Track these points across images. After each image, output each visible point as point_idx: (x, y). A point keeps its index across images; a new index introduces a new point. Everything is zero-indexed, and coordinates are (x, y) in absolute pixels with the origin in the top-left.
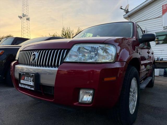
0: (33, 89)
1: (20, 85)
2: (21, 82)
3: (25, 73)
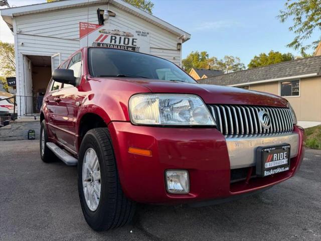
0: (287, 169)
1: (266, 174)
2: (266, 167)
3: (274, 149)
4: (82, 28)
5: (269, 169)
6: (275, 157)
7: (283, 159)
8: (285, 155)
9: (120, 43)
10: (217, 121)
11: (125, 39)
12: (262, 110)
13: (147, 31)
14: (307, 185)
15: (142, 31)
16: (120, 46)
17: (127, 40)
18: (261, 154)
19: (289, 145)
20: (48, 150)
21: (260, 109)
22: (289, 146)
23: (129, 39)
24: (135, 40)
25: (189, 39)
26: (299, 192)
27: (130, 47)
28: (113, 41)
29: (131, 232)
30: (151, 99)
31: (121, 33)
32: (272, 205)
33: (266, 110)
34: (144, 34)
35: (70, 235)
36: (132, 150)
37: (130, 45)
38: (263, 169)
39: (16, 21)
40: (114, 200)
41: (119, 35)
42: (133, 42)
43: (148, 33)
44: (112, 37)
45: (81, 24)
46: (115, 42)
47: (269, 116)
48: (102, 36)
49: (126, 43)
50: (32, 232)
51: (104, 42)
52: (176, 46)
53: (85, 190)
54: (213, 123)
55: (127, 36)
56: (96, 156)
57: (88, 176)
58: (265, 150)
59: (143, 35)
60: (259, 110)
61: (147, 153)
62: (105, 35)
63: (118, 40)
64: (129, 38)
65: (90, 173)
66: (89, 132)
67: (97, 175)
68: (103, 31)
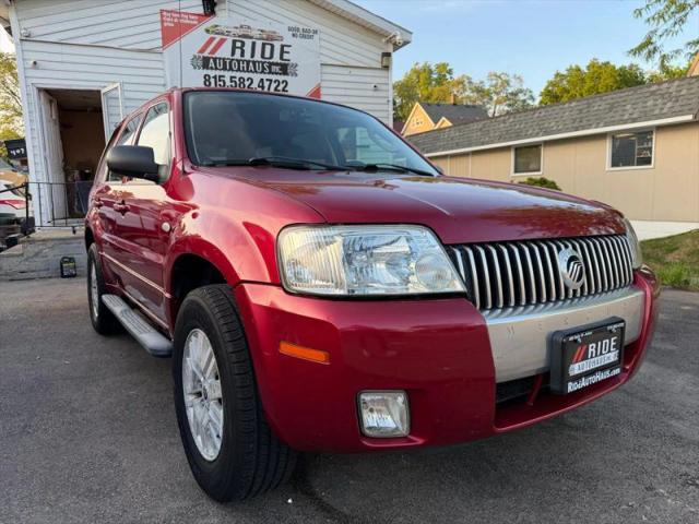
0: (617, 371)
1: (572, 387)
2: (571, 374)
3: (590, 333)
4: (165, 24)
5: (577, 378)
6: (590, 350)
7: (609, 351)
8: (613, 344)
9: (252, 56)
10: (469, 282)
11: (264, 45)
12: (566, 247)
13: (313, 26)
14: (659, 380)
15: (301, 27)
16: (254, 63)
17: (268, 48)
18: (563, 347)
19: (623, 321)
20: (105, 311)
21: (562, 246)
22: (622, 325)
23: (272, 46)
24: (286, 49)
25: (408, 43)
26: (643, 400)
27: (277, 64)
28: (238, 52)
29: (290, 501)
30: (325, 237)
31: (255, 33)
32: (584, 430)
33: (574, 248)
34: (307, 34)
35: (163, 511)
36: (287, 348)
37: (276, 59)
38: (565, 377)
39: (17, 11)
40: (251, 446)
41: (251, 38)
42: (282, 52)
43: (316, 32)
44: (234, 42)
45: (165, 13)
46: (242, 55)
47: (582, 261)
48: (211, 40)
49: (267, 54)
50: (83, 504)
51: (217, 55)
52: (379, 58)
53: (190, 413)
54: (459, 287)
55: (269, 39)
56: (210, 349)
57: (194, 387)
58: (571, 339)
59: (304, 37)
60: (559, 249)
61: (318, 356)
62: (218, 38)
63: (248, 49)
64: (274, 43)
65: (199, 381)
66: (195, 295)
67: (214, 389)
68: (214, 30)
